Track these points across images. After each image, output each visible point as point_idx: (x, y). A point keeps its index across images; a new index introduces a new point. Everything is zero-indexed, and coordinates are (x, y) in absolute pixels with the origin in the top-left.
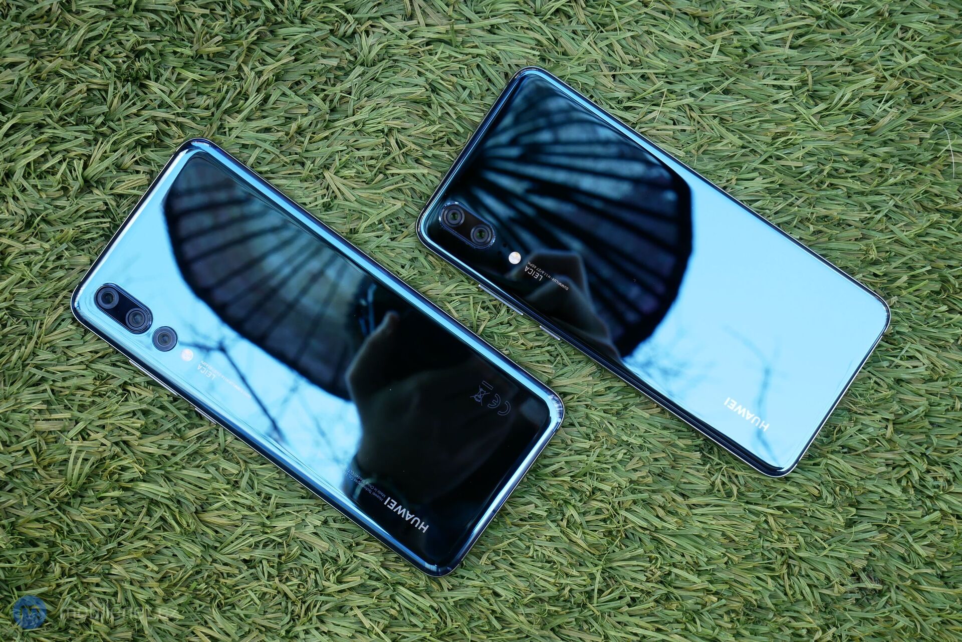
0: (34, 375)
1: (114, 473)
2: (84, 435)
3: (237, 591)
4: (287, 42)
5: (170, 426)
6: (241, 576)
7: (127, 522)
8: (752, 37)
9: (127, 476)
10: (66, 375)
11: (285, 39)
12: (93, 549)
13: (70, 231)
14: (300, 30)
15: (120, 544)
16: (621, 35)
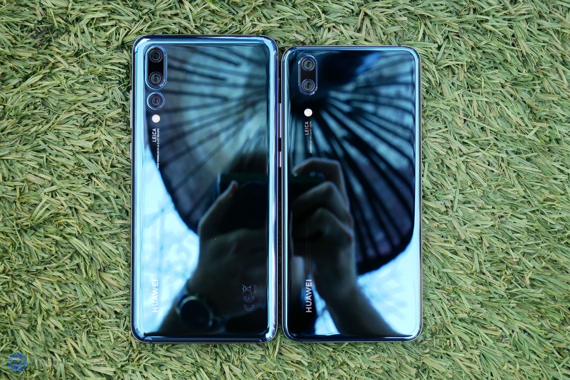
0: (40, 145)
1: (61, 225)
2: (53, 194)
3: (103, 328)
4: (279, 14)
5: (107, 211)
6: (110, 320)
7: (56, 257)
8: (558, 134)
9: (68, 230)
10: (59, 154)
11: (278, 12)
12: (29, 265)
13: (100, 69)
14: (290, 10)
15: (45, 269)
16: (481, 98)
